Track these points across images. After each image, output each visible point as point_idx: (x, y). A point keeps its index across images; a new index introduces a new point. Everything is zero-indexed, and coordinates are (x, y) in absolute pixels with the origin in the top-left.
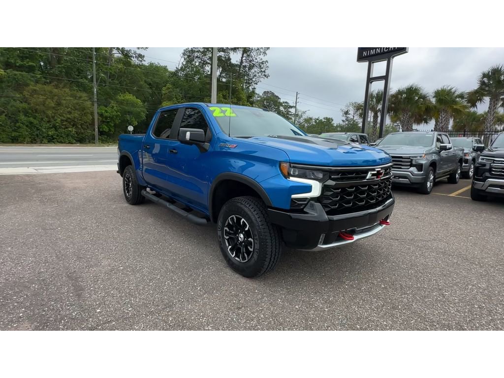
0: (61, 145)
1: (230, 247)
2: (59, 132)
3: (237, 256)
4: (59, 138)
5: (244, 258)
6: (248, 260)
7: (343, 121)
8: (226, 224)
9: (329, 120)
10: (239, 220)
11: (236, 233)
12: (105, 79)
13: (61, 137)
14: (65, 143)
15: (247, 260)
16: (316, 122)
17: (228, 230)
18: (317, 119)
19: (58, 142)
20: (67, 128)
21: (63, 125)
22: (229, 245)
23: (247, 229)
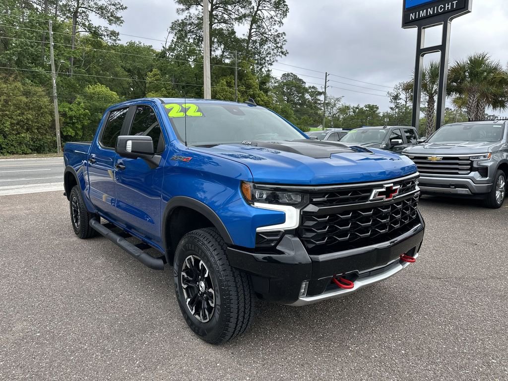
0: (12, 156)
1: (189, 300)
2: (9, 140)
3: (197, 312)
4: (10, 147)
5: (205, 317)
6: (210, 320)
7: (392, 108)
8: (183, 268)
9: (372, 109)
10: (197, 262)
11: (196, 281)
12: (68, 65)
13: (12, 145)
14: (17, 153)
15: (208, 320)
16: (354, 112)
17: (186, 276)
18: (357, 108)
19: (8, 152)
20: (19, 133)
21: (13, 130)
22: (189, 297)
23: (206, 276)
